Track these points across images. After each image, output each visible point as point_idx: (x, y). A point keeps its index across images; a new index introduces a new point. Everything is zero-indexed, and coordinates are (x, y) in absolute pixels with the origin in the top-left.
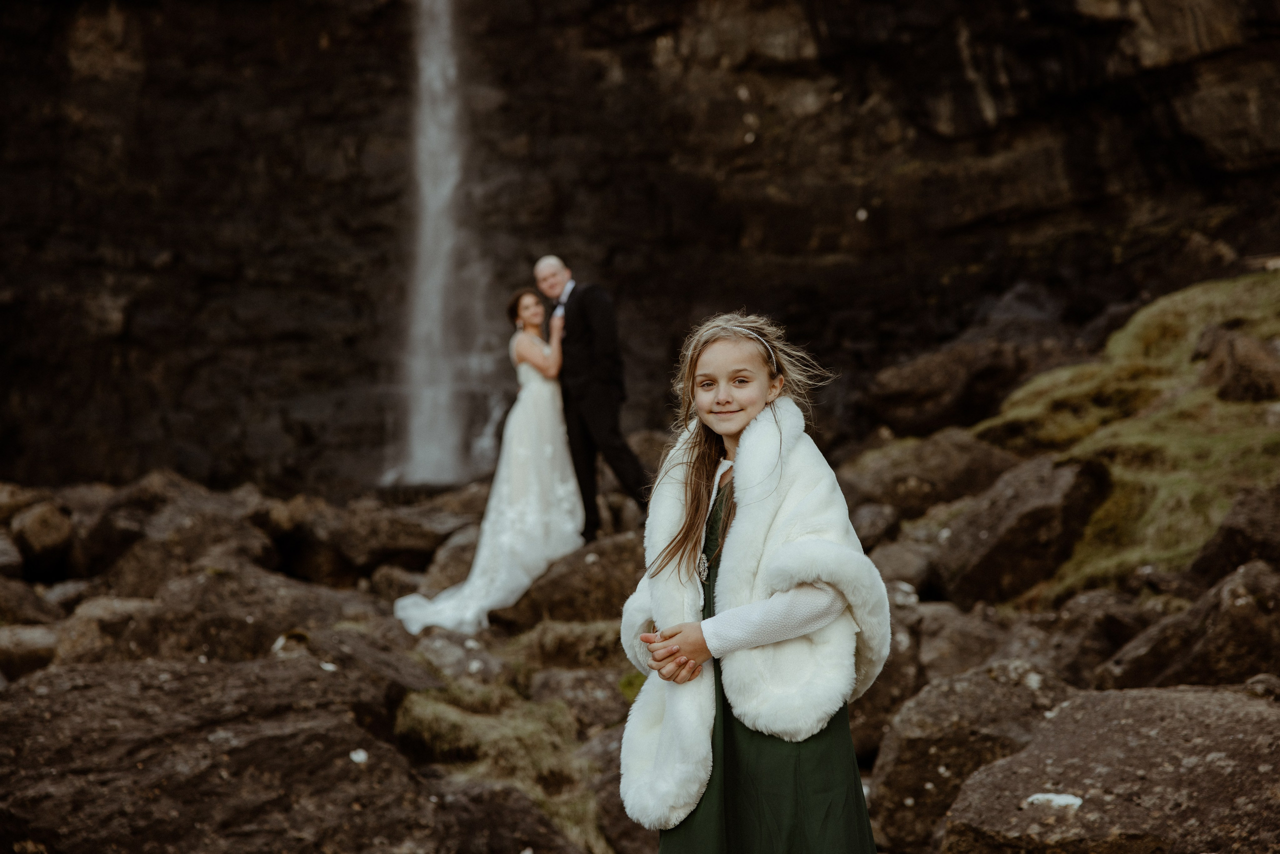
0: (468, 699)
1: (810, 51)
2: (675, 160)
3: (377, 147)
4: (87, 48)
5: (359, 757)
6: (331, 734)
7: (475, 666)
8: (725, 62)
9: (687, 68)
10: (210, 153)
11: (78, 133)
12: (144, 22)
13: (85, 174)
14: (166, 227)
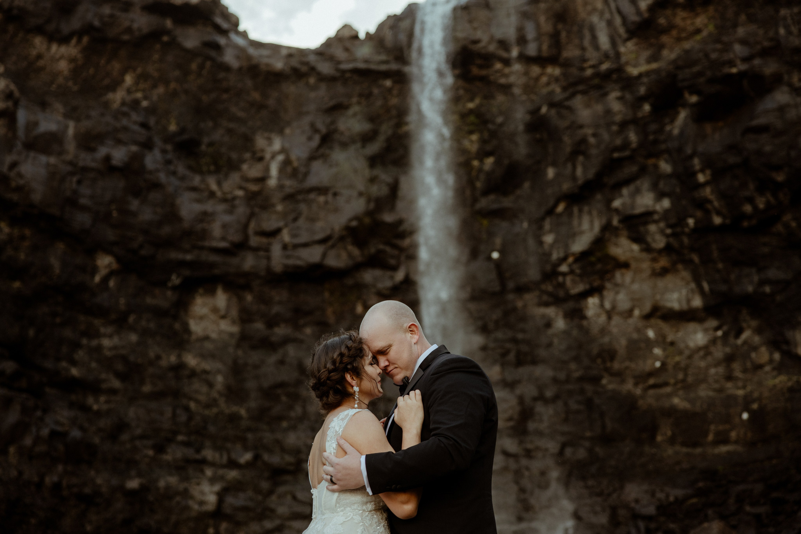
1: (697, 302)
2: (604, 381)
4: (202, 318)
8: (637, 313)
9: (609, 318)
10: (281, 385)
11: (193, 374)
12: (241, 299)
13: (197, 401)
14: (250, 436)
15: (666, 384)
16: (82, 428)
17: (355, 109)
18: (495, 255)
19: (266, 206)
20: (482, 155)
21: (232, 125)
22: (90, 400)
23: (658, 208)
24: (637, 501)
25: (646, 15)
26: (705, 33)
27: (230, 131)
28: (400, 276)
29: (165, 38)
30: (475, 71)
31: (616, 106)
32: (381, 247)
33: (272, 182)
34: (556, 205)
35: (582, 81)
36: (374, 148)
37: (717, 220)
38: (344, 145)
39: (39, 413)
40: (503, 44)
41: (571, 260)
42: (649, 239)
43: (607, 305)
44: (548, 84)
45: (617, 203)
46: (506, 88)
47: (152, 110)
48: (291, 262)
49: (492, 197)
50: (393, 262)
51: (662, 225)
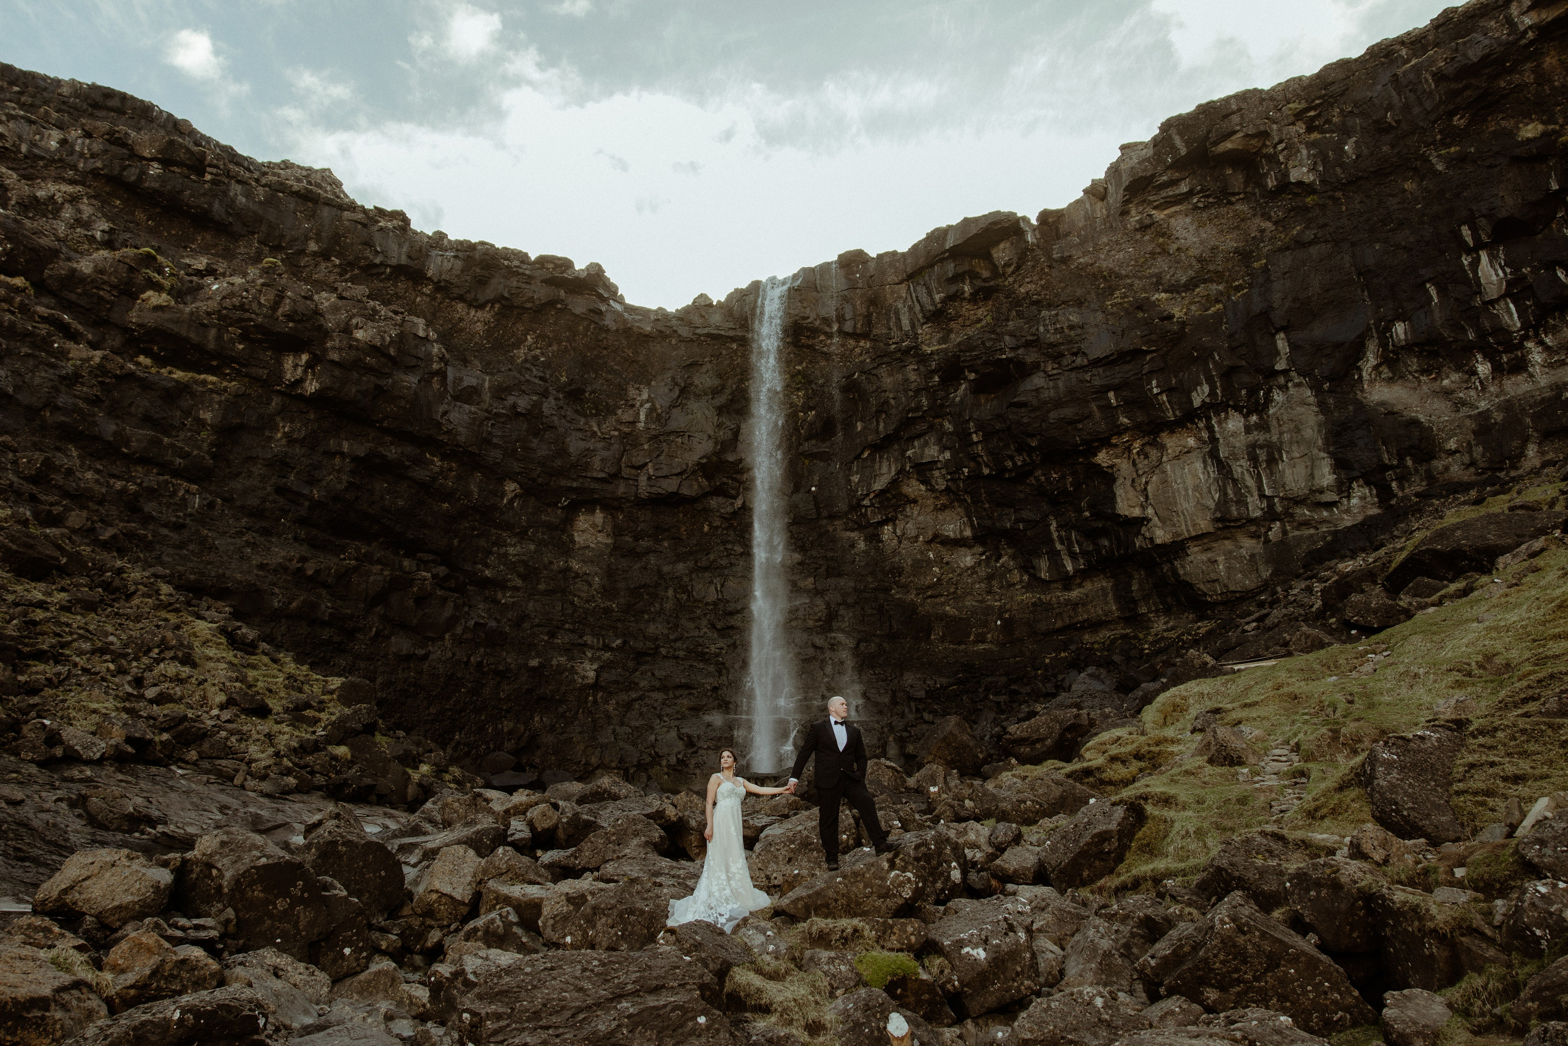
0: (767, 969)
1: (968, 533)
2: (893, 592)
3: (731, 584)
4: (583, 531)
5: (702, 1020)
6: (687, 1005)
7: (771, 948)
8: (921, 539)
9: (900, 542)
10: (644, 586)
11: (577, 575)
12: (613, 517)
13: (579, 597)
14: (619, 625)
15: (942, 595)
16: (495, 619)
17: (708, 366)
18: (813, 489)
19: (636, 445)
20: (806, 408)
21: (610, 376)
22: (500, 595)
23: (941, 458)
24: (912, 686)
25: (939, 306)
26: (984, 323)
27: (607, 381)
28: (739, 503)
29: (559, 306)
30: (804, 340)
31: (913, 377)
32: (725, 480)
33: (641, 425)
34: (862, 453)
35: (887, 354)
36: (721, 400)
37: (986, 471)
38: (698, 396)
39: (466, 609)
40: (826, 321)
41: (872, 496)
42: (933, 483)
43: (899, 532)
44: (861, 354)
45: (909, 453)
46: (827, 356)
47: (547, 365)
48: (654, 490)
49: (813, 442)
50: (733, 492)
51: (944, 471)
